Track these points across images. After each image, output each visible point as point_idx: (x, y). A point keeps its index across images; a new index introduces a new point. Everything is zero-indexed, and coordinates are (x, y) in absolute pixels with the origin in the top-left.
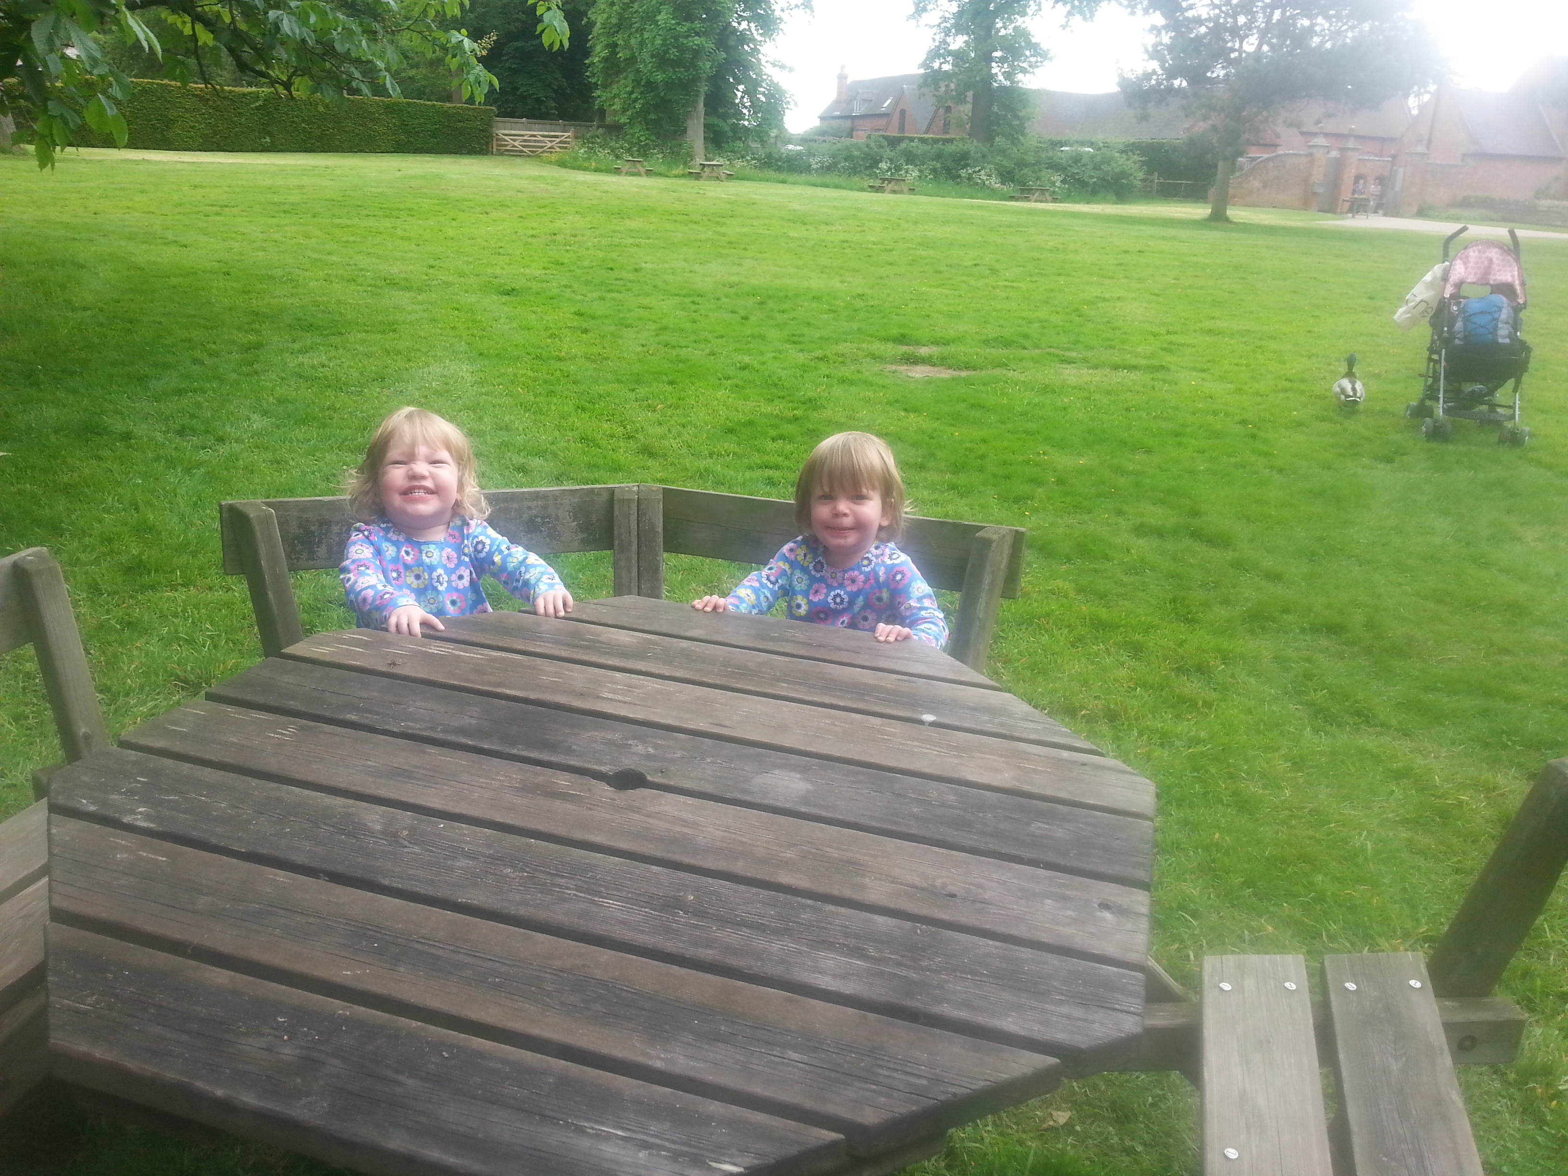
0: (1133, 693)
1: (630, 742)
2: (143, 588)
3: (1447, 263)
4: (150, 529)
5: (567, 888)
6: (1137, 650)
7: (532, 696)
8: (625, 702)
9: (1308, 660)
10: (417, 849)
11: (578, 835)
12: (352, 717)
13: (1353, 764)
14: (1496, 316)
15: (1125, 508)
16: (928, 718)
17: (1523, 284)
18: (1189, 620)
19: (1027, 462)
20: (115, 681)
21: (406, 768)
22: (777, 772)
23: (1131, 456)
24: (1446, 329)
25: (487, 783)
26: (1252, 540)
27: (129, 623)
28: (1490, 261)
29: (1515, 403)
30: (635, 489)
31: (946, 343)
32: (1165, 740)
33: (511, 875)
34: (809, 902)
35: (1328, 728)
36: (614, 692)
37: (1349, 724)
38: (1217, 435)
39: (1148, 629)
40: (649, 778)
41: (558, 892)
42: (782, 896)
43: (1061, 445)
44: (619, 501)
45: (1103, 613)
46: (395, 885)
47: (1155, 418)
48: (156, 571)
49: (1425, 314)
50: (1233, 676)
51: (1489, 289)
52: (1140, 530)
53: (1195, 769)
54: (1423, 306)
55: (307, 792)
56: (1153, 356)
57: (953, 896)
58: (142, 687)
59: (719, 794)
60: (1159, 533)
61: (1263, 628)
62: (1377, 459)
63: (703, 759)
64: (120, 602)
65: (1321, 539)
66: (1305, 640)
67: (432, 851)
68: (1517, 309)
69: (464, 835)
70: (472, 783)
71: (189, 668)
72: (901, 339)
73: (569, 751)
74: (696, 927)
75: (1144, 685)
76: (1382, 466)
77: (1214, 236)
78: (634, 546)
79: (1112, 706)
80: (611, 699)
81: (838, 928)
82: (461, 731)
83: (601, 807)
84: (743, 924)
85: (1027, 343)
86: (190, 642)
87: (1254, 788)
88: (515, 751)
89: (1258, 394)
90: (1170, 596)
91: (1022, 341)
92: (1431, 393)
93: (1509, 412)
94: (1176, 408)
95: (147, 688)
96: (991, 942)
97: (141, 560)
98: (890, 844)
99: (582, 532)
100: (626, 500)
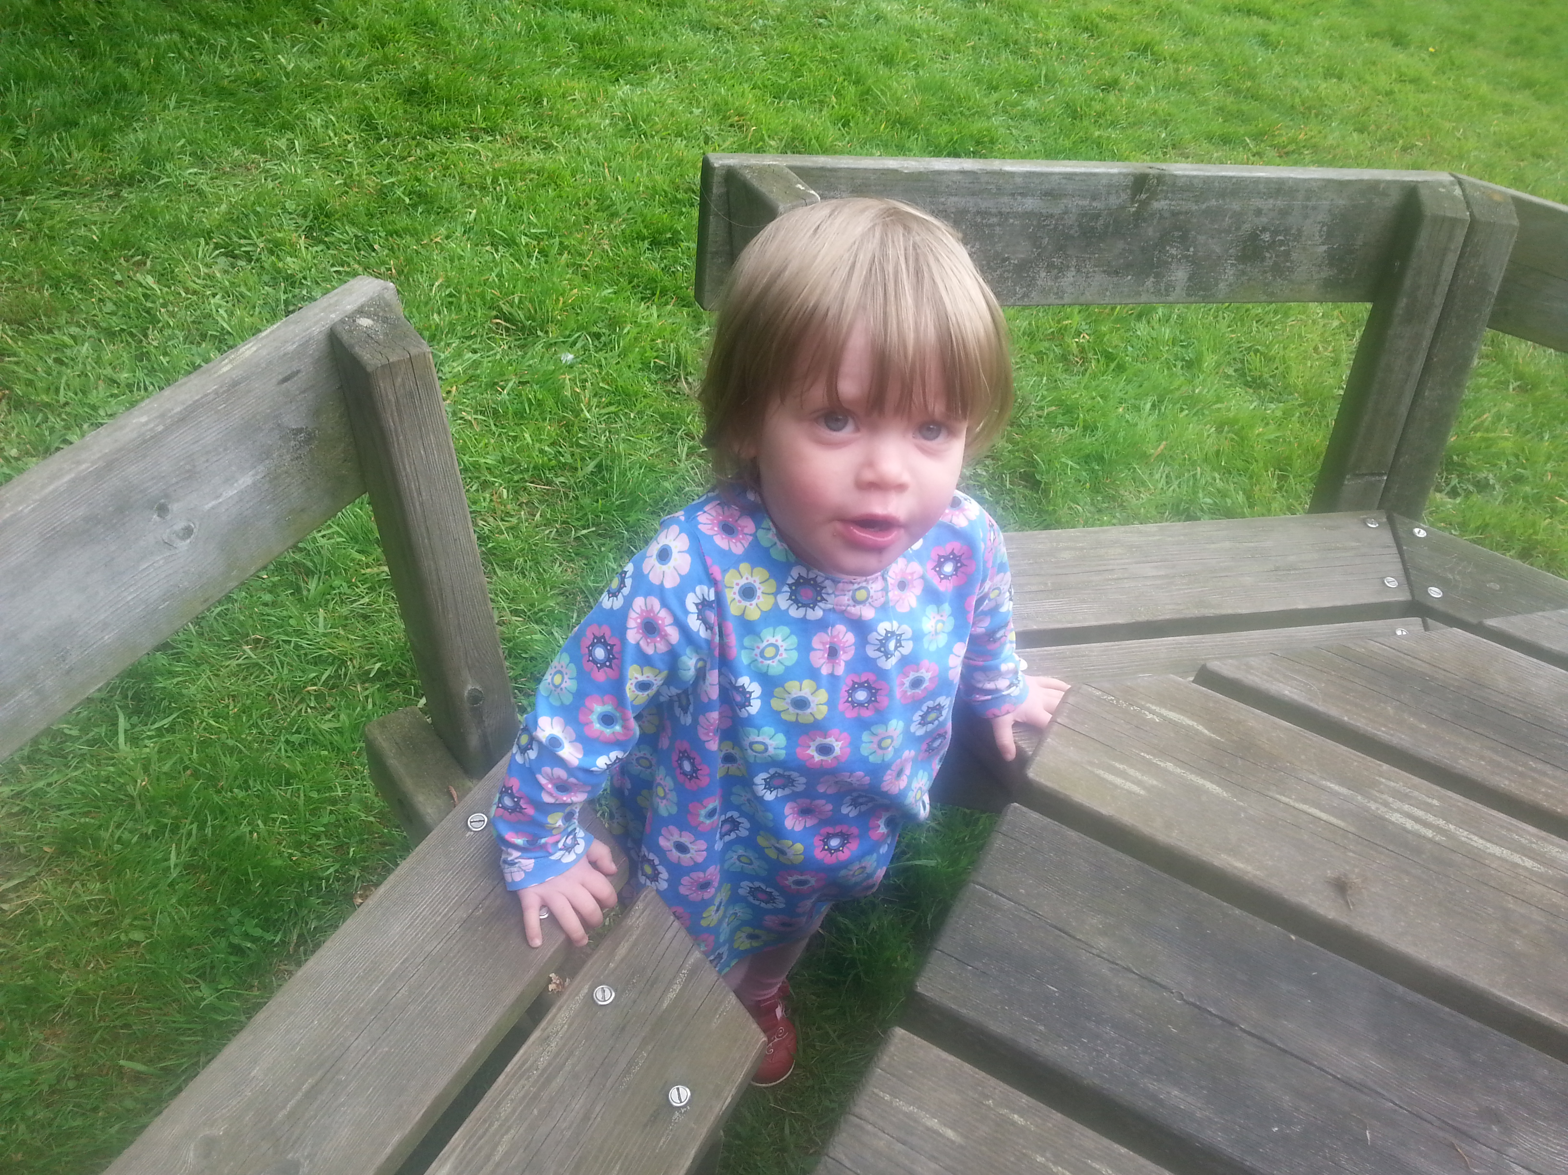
2: (433, 131)
30: (1456, 190)
44: (1427, 214)
71: (516, 301)
78: (1436, 313)
99: (1331, 265)
100: (1444, 219)
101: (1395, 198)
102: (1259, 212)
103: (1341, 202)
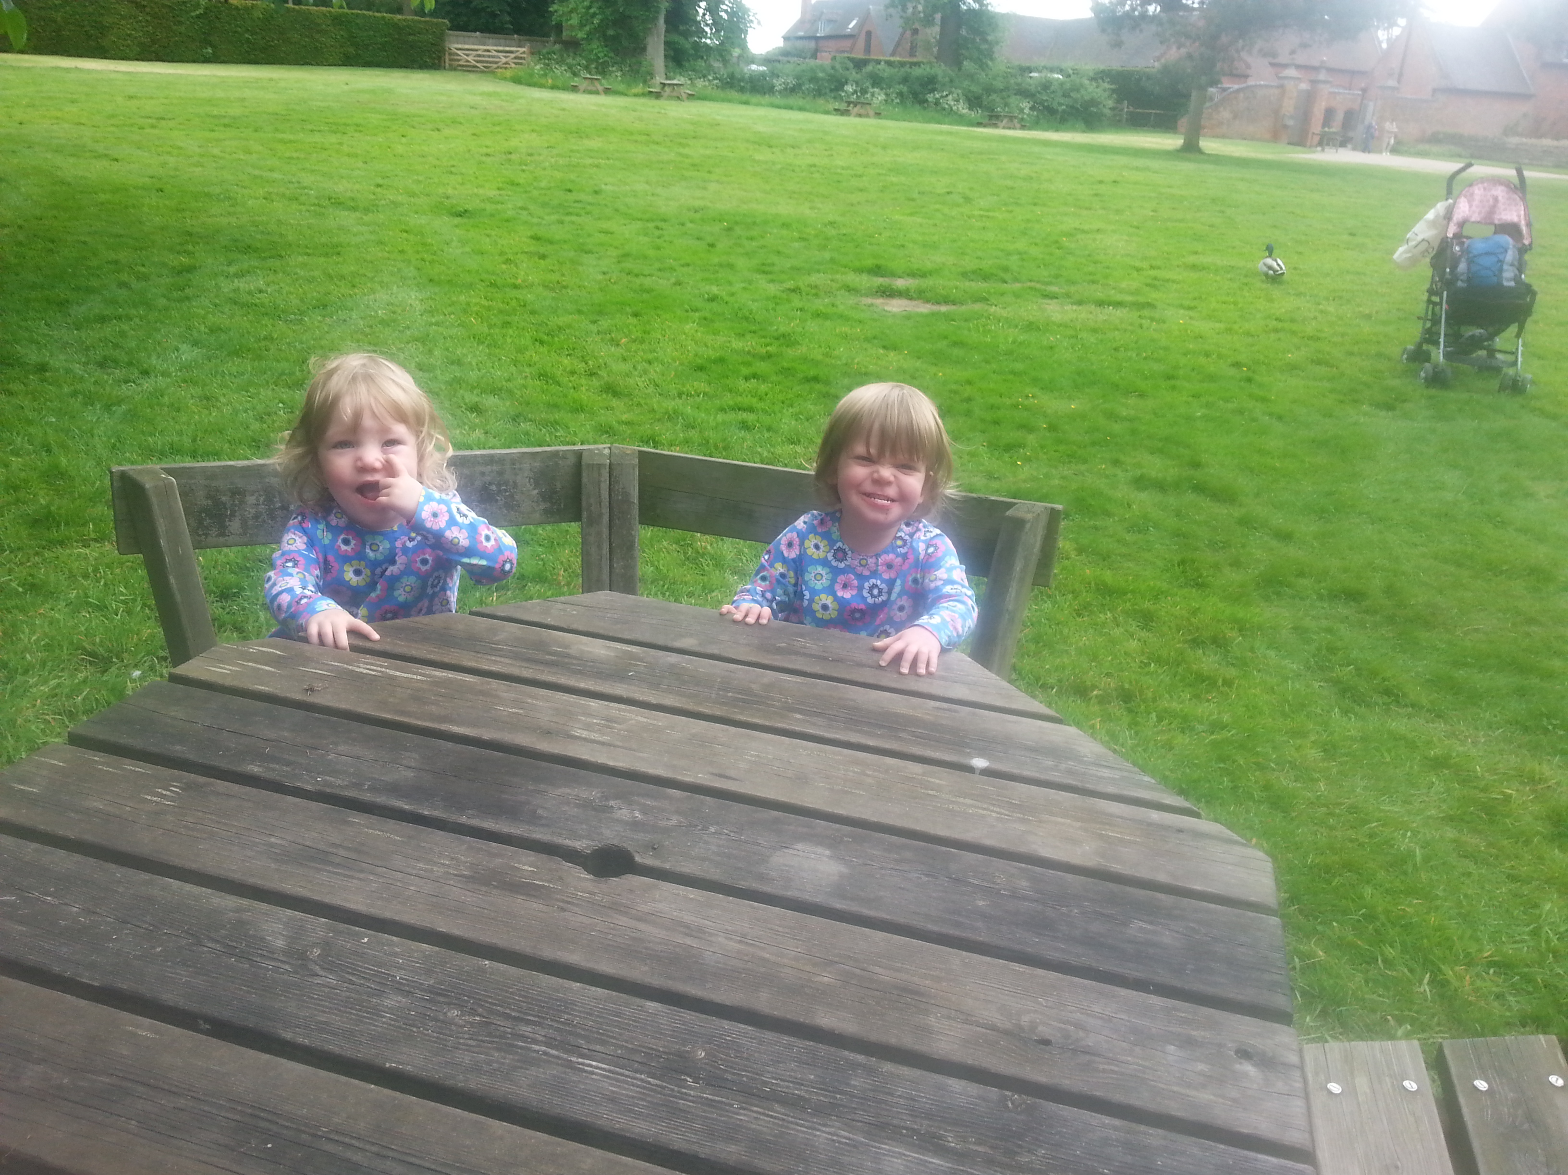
0: (1147, 670)
1: (612, 803)
3: (1450, 201)
4: (62, 474)
5: (535, 1041)
6: (1147, 620)
7: (487, 735)
8: (603, 744)
9: (1329, 630)
10: (332, 980)
11: (548, 952)
12: (255, 769)
13: (1389, 751)
14: (1501, 257)
15: (1122, 458)
16: (979, 763)
17: (1529, 225)
18: (1200, 585)
19: (1015, 406)
20: (12, 655)
21: (322, 846)
22: (800, 846)
23: (1124, 400)
24: (1448, 270)
25: (426, 870)
26: (1257, 495)
27: (33, 586)
28: (1496, 199)
29: (1517, 349)
30: (607, 451)
31: (923, 275)
32: (1186, 724)
33: (457, 1020)
34: (860, 1058)
35: (1357, 708)
36: (588, 727)
37: (1377, 704)
38: (1212, 378)
39: (1157, 595)
40: (638, 859)
41: (521, 1048)
42: (823, 1049)
43: (1049, 387)
44: (588, 465)
45: (1108, 576)
46: (300, 1040)
47: (1145, 358)
48: (67, 524)
49: (1426, 254)
50: (1252, 650)
51: (1493, 228)
52: (1140, 483)
53: (1221, 759)
54: (1424, 245)
55: (189, 888)
56: (1137, 292)
57: (1046, 1042)
58: (43, 664)
59: (729, 882)
60: (1160, 486)
61: (1278, 594)
62: (1378, 406)
63: (705, 828)
64: (24, 560)
65: (1329, 494)
66: (1323, 608)
67: (351, 982)
68: (1523, 250)
69: (396, 955)
70: (409, 870)
72: (877, 271)
73: (534, 819)
74: (711, 1104)
75: (1159, 661)
76: (1383, 413)
77: (1186, 167)
79: (1127, 686)
80: (585, 739)
81: (902, 1101)
82: (395, 789)
83: (577, 905)
84: (775, 1097)
85: (1007, 277)
86: (101, 607)
87: (1285, 781)
88: (463, 819)
89: (1248, 334)
90: (1177, 559)
91: (1002, 274)
92: (1430, 337)
93: (1510, 358)
94: (1166, 349)
95: (50, 664)
96: (1107, 1120)
97: (50, 512)
98: (957, 958)
99: (544, 500)
100: (595, 465)
101: (572, 460)
103: (537, 464)
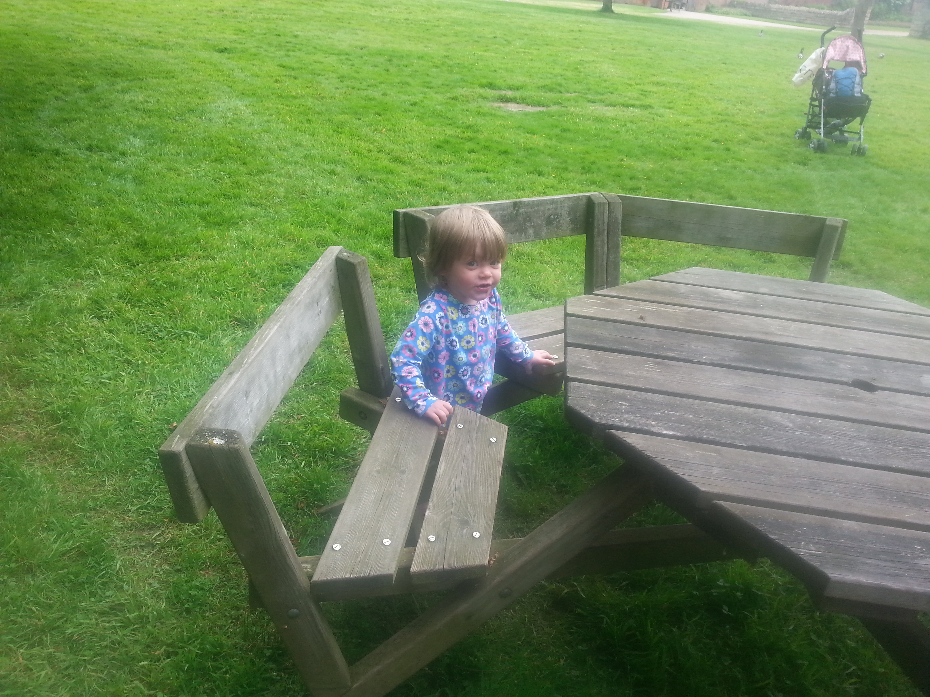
3: (823, 48)
10: (829, 437)
17: (865, 62)
19: (621, 166)
23: (673, 162)
24: (824, 87)
28: (848, 47)
29: (861, 131)
30: (602, 196)
31: (517, 89)
38: (708, 149)
44: (598, 203)
47: (668, 138)
49: (810, 78)
54: (810, 73)
56: (638, 99)
68: (863, 76)
72: (491, 86)
78: (606, 232)
82: (740, 360)
85: (562, 90)
89: (710, 123)
91: (558, 87)
92: (813, 124)
93: (857, 136)
94: (675, 132)
99: (572, 224)
100: (601, 203)
101: (585, 201)
102: (549, 209)
103: (570, 204)
